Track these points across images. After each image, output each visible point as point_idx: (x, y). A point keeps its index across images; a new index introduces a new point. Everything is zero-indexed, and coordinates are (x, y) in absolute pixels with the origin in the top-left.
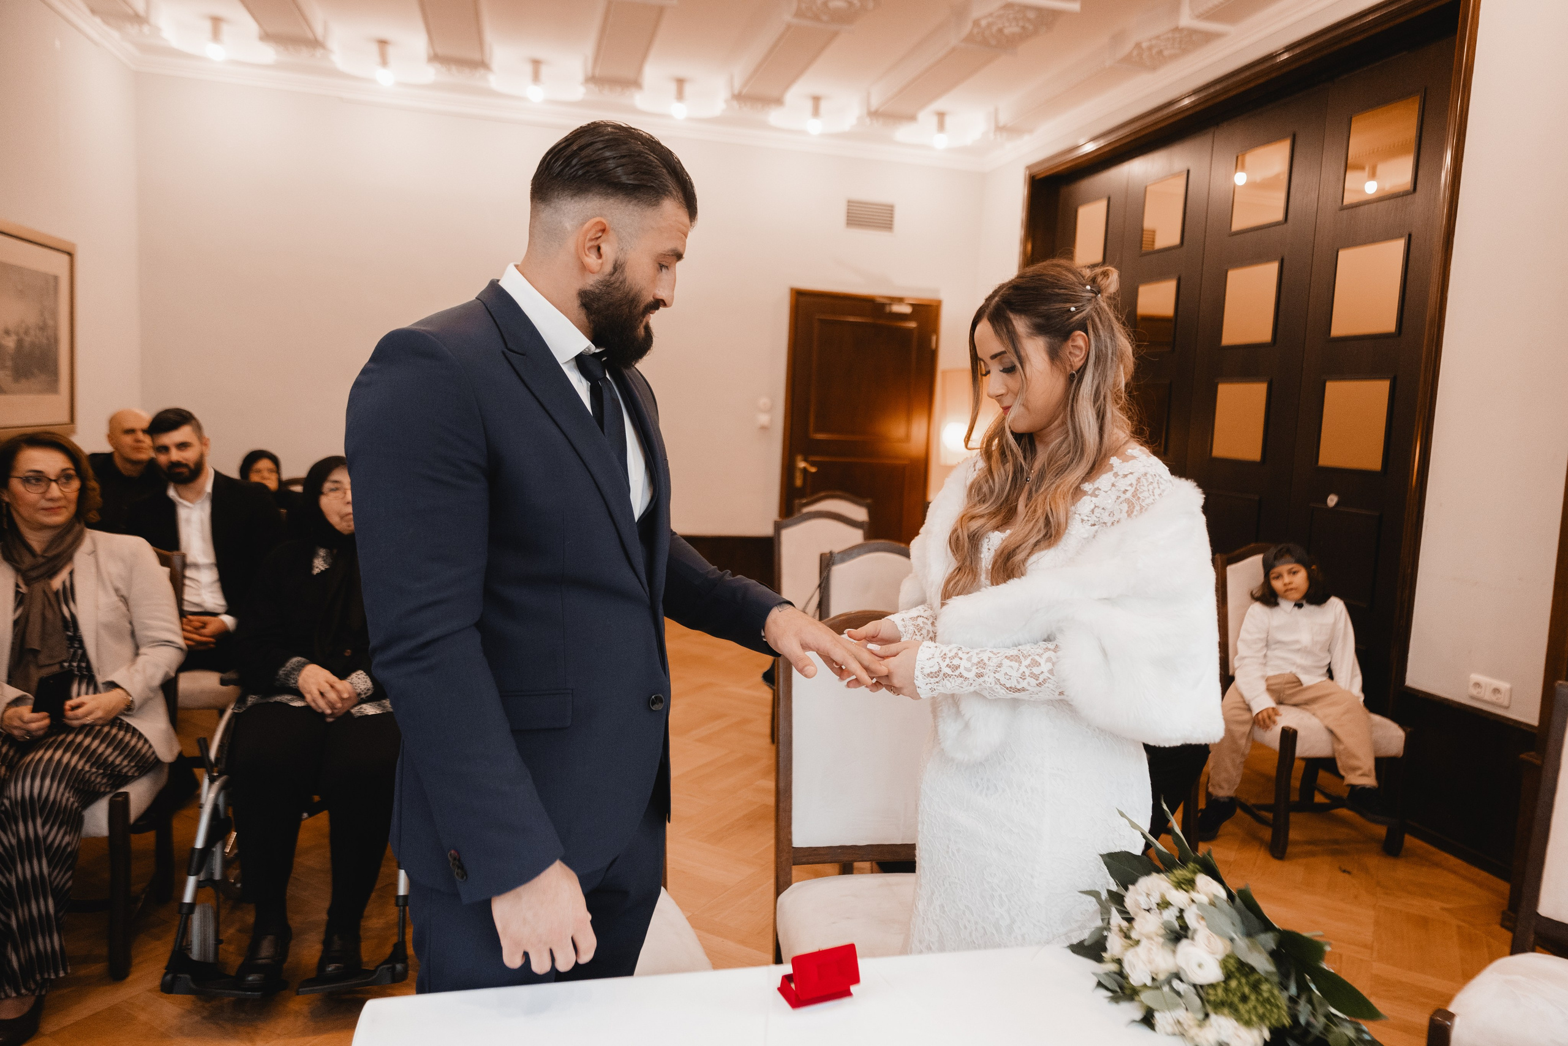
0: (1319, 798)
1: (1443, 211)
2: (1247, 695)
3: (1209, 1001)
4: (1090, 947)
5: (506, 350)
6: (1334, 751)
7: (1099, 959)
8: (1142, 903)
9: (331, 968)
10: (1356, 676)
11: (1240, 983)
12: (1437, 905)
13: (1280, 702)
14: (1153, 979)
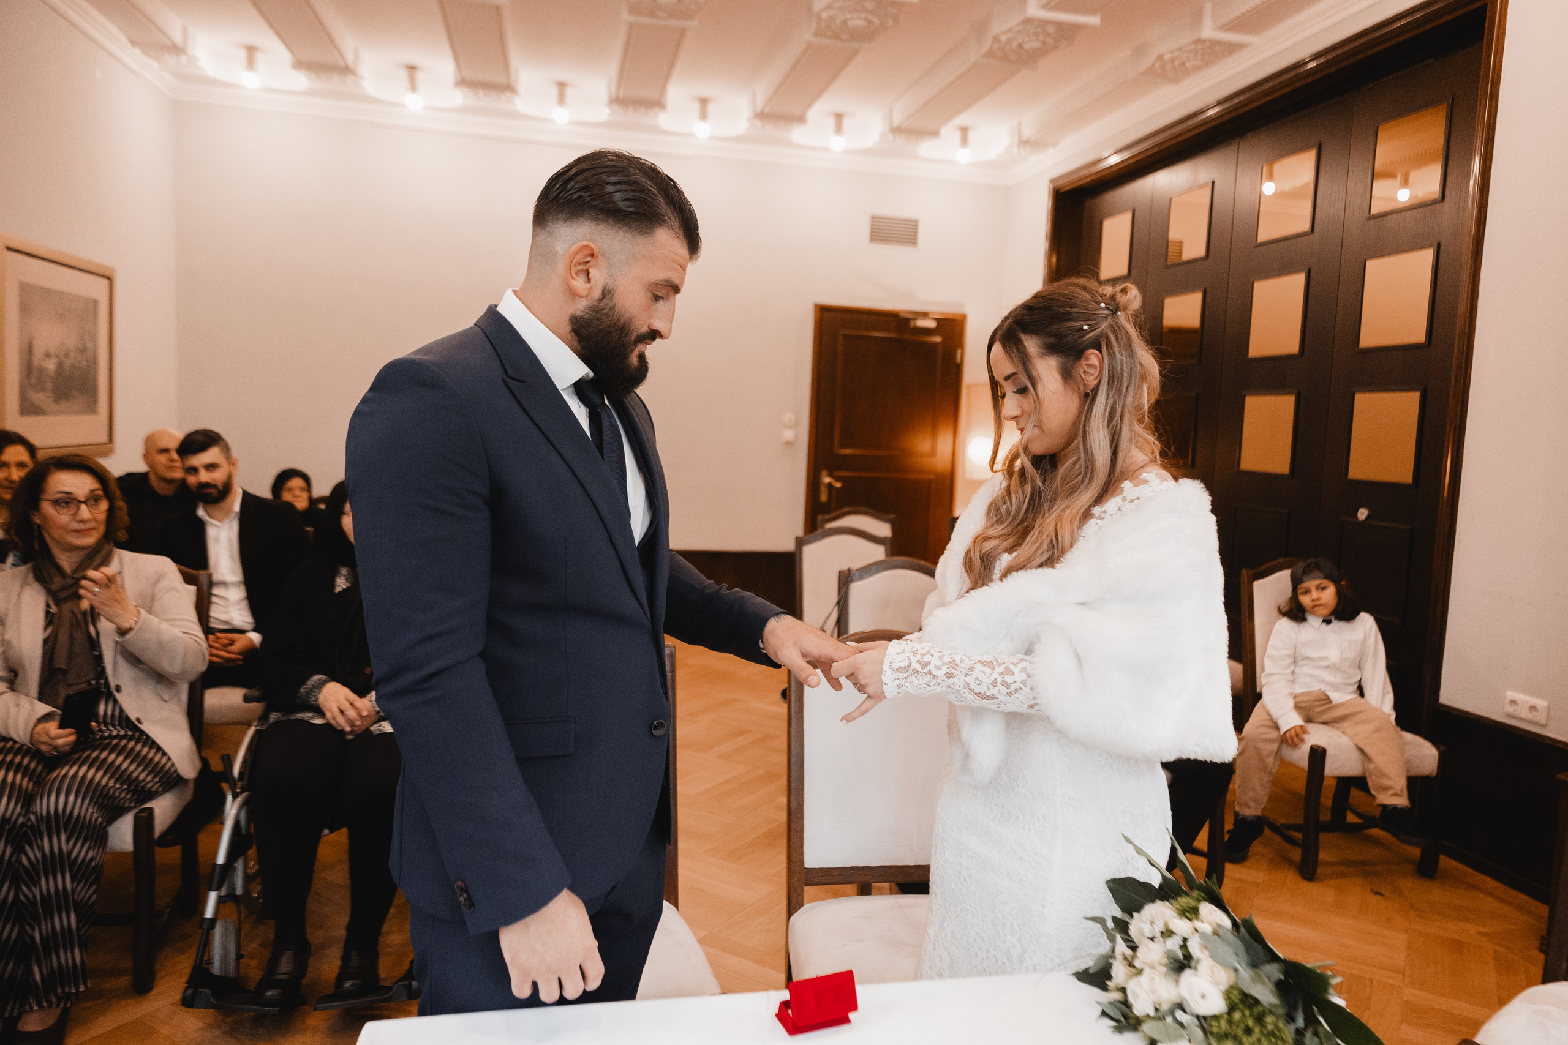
0: (1351, 818)
1: (1472, 219)
2: (1275, 714)
3: (1212, 1034)
4: (1096, 974)
5: (505, 377)
6: (1364, 770)
7: (1105, 988)
8: (1145, 931)
9: (348, 984)
10: (1388, 693)
11: (1243, 1015)
12: (1472, 929)
13: (1309, 720)
14: (1156, 1009)
